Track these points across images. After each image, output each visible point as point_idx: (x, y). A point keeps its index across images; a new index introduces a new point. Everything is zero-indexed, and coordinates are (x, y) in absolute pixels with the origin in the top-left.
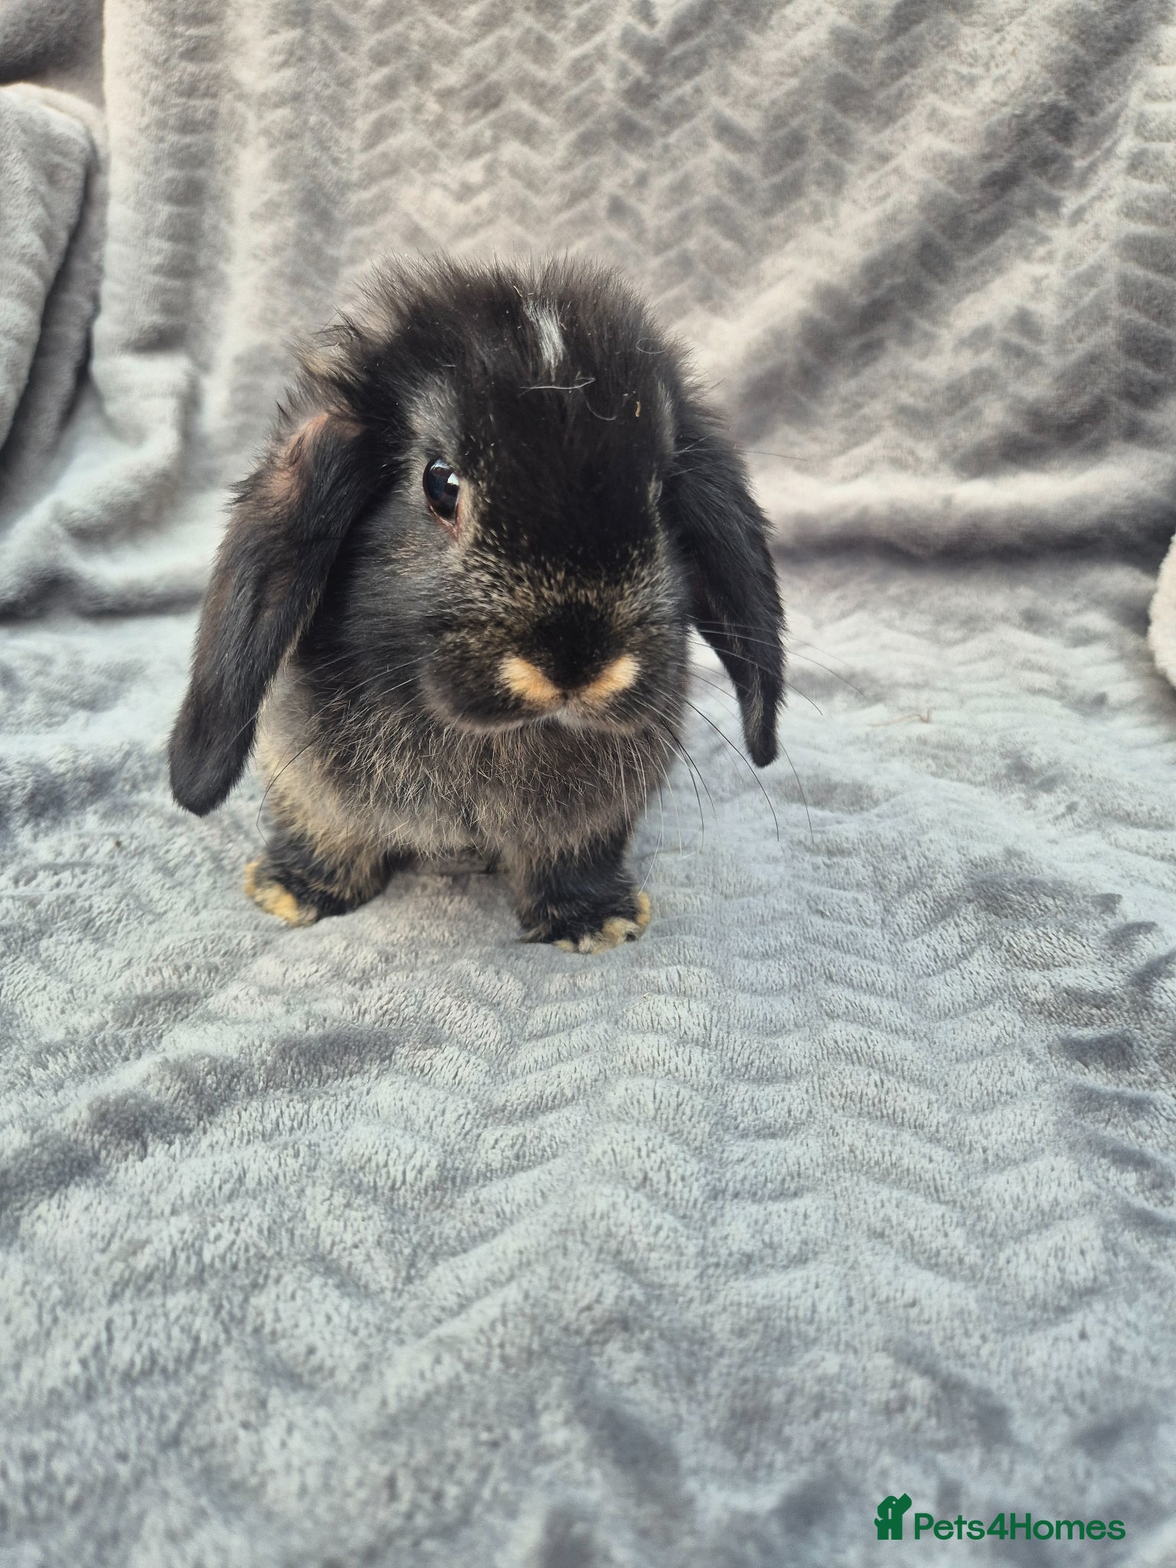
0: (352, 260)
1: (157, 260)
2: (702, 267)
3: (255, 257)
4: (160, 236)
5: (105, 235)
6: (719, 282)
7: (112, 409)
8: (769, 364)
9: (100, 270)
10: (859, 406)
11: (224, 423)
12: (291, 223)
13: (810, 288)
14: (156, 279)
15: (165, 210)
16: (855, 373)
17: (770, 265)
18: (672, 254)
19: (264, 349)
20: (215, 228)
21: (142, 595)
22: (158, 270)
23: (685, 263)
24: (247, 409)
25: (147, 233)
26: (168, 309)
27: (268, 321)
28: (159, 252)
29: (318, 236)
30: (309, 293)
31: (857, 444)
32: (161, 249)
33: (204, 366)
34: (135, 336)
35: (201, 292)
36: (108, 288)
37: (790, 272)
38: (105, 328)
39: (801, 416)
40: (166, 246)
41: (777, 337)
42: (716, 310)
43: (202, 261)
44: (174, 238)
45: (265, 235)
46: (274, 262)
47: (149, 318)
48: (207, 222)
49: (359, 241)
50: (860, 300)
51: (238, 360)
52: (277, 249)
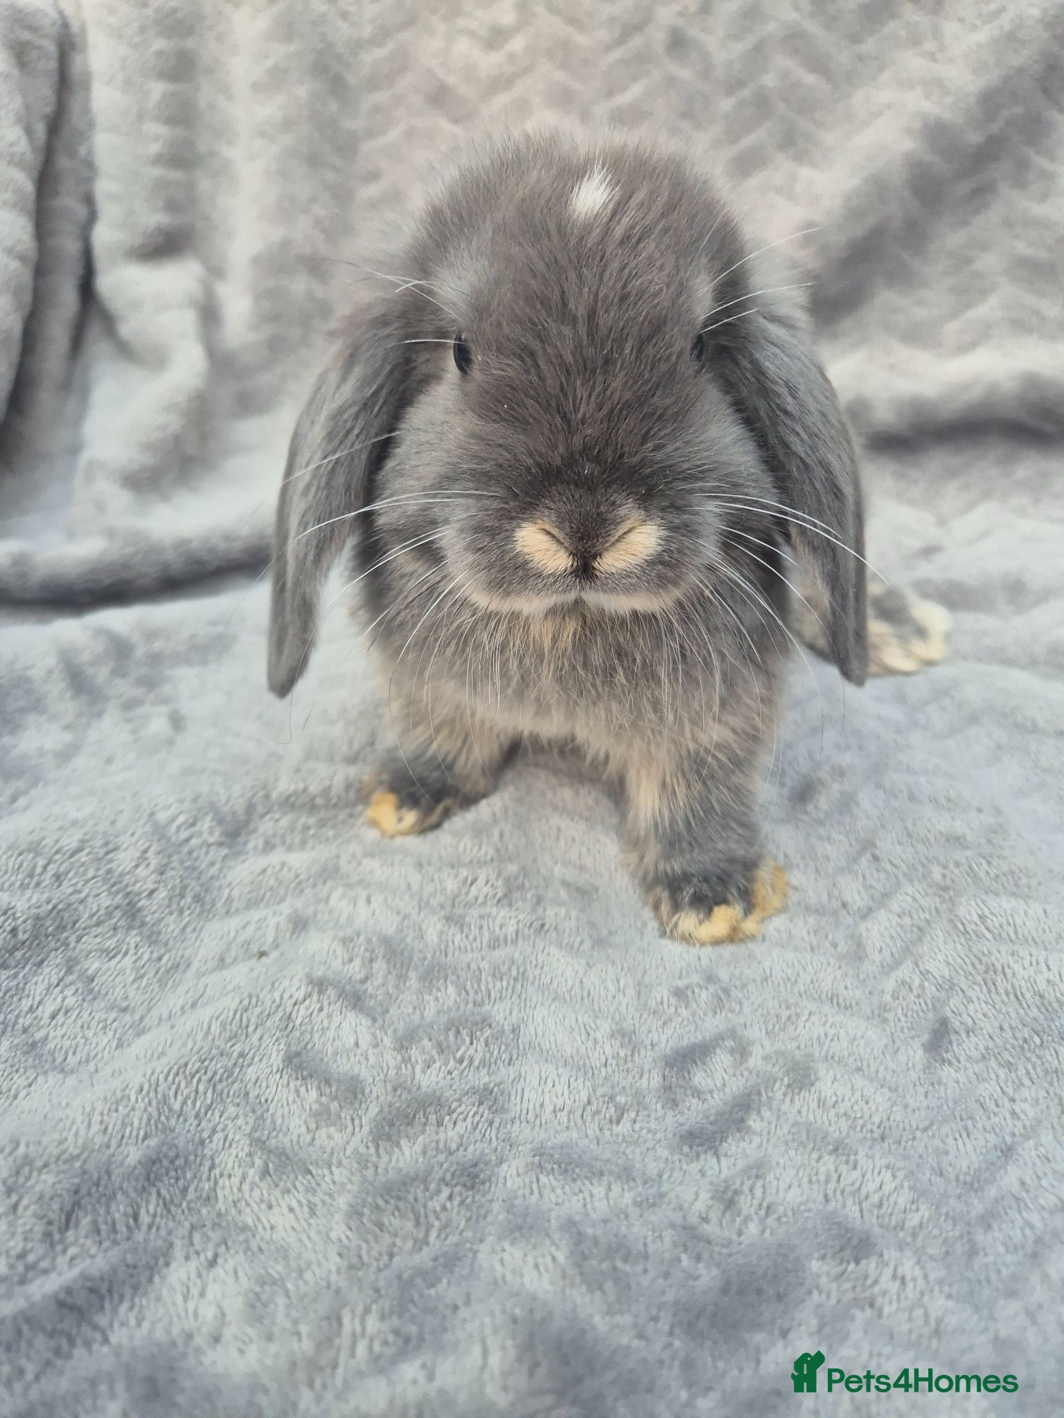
0: (371, 134)
1: (154, 148)
2: (781, 107)
3: (263, 135)
4: (157, 119)
5: (91, 125)
6: (804, 124)
7: (125, 330)
8: (871, 220)
9: (90, 165)
10: (970, 261)
11: (251, 337)
12: (302, 91)
13: (917, 125)
14: (157, 172)
15: (158, 89)
16: (965, 223)
17: (859, 99)
18: (746, 93)
19: (285, 244)
20: (212, 106)
21: (227, 538)
22: (158, 160)
23: (762, 103)
24: (275, 318)
25: (140, 118)
26: (172, 206)
27: (286, 210)
28: (157, 138)
29: (333, 106)
30: (329, 175)
31: (970, 306)
32: (158, 135)
33: (216, 271)
34: (138, 241)
35: (204, 184)
36: (103, 187)
37: (889, 106)
38: (105, 236)
39: (902, 278)
40: (162, 130)
41: (878, 186)
42: (801, 157)
43: (202, 147)
44: (171, 121)
45: (271, 109)
46: (287, 140)
47: (154, 219)
48: (203, 101)
49: (377, 109)
50: (975, 138)
51: (257, 260)
52: (288, 124)
